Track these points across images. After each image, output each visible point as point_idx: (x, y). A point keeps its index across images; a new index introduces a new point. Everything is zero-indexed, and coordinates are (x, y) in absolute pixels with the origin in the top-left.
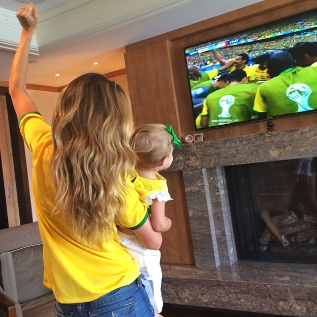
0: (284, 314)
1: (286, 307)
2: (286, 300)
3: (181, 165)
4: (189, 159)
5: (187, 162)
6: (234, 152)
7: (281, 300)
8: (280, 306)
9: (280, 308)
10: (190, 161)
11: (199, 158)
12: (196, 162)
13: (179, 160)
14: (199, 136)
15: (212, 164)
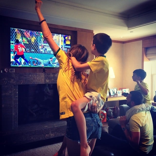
0: (47, 139)
1: (48, 136)
2: (48, 133)
3: (5, 82)
4: (10, 80)
5: (9, 81)
6: (33, 79)
7: (47, 134)
8: (46, 136)
9: (46, 137)
10: (11, 81)
11: (16, 80)
12: (14, 81)
13: (5, 80)
14: (13, 70)
15: (22, 83)
